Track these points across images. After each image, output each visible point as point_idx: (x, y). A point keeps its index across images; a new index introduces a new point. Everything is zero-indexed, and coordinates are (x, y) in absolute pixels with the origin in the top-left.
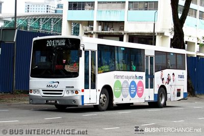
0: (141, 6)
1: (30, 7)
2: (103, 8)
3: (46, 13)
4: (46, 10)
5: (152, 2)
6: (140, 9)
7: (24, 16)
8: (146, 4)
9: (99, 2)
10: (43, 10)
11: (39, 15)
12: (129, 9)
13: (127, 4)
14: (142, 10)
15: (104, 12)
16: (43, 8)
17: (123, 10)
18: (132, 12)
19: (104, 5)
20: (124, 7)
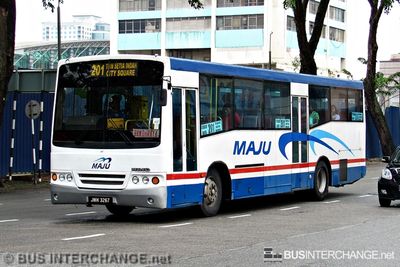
0: (237, 22)
1: (50, 30)
2: (174, 28)
3: (77, 40)
4: (77, 34)
5: (255, 15)
6: (234, 28)
7: (44, 47)
8: (245, 19)
9: (168, 19)
10: (72, 35)
11: (69, 44)
12: (217, 29)
13: (214, 20)
14: (238, 28)
15: (176, 35)
16: (72, 30)
17: (207, 31)
18: (223, 33)
19: (178, 22)
20: (208, 25)
